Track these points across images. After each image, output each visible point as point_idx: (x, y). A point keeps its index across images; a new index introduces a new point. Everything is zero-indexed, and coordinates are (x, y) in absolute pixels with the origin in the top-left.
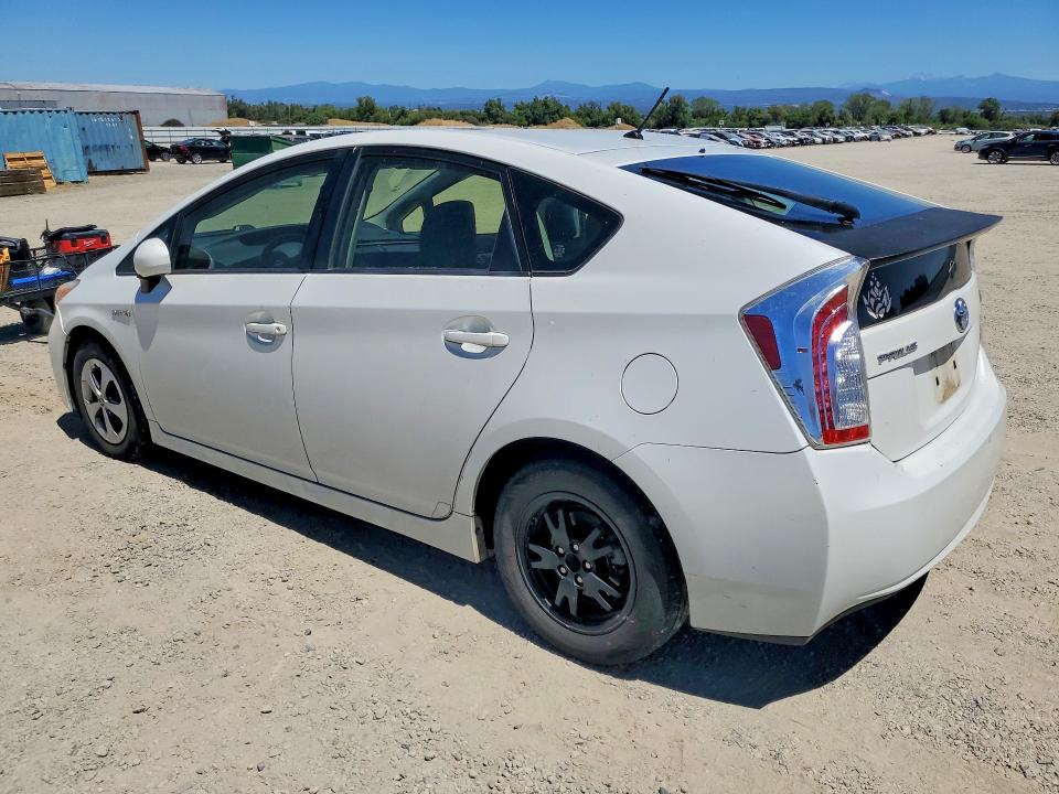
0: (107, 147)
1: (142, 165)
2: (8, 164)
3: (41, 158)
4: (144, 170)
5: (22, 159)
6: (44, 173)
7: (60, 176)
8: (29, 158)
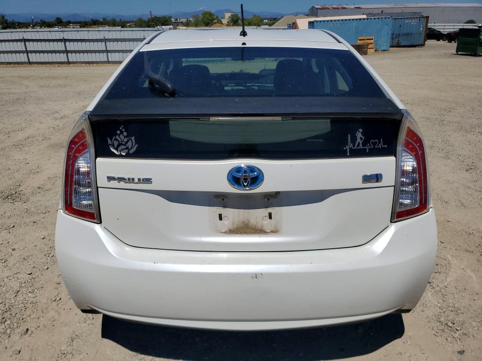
0: (408, 34)
1: (421, 42)
2: (358, 41)
3: (372, 39)
4: (423, 45)
5: (364, 40)
6: (370, 46)
7: (378, 47)
8: (367, 39)
